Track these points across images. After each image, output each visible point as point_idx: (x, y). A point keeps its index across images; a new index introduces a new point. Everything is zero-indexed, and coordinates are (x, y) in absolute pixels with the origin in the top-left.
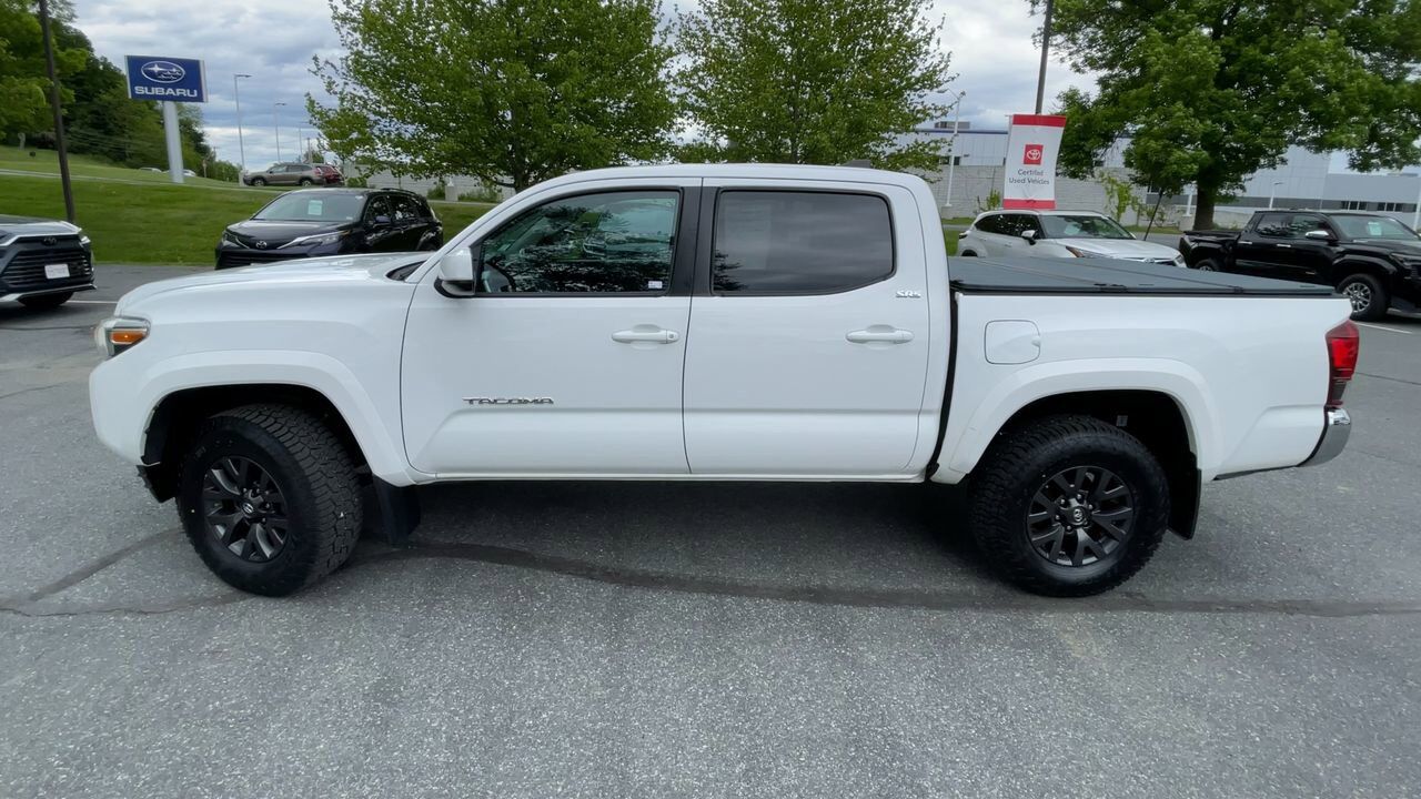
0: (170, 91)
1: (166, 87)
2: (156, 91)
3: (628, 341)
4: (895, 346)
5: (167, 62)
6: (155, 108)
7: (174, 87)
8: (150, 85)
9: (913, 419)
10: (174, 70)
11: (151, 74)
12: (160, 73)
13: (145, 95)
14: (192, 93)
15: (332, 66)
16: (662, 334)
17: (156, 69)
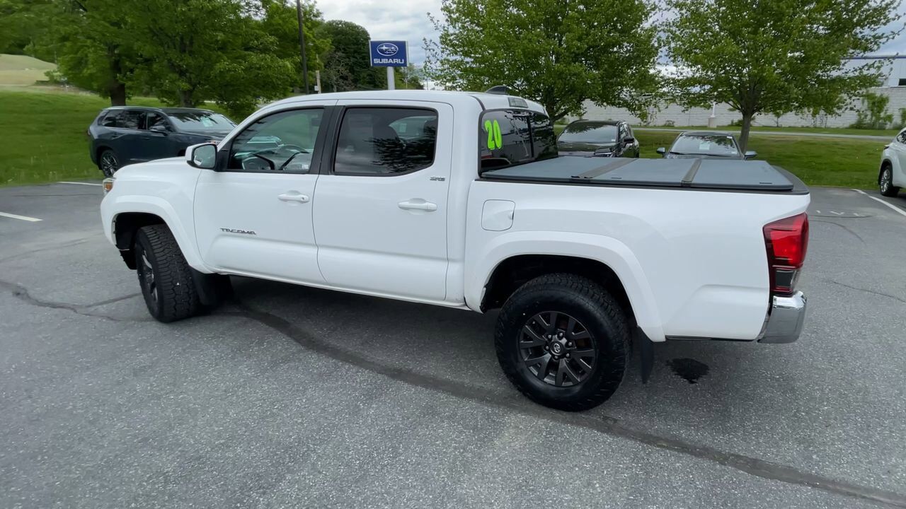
0: (391, 61)
1: (388, 58)
2: (384, 61)
3: (285, 200)
4: (426, 213)
5: (388, 43)
6: (401, 71)
7: (393, 58)
8: (381, 57)
9: (444, 264)
10: (393, 48)
11: (382, 51)
12: (386, 50)
13: (379, 64)
14: (401, 61)
15: (435, 44)
16: (299, 197)
17: (384, 48)
